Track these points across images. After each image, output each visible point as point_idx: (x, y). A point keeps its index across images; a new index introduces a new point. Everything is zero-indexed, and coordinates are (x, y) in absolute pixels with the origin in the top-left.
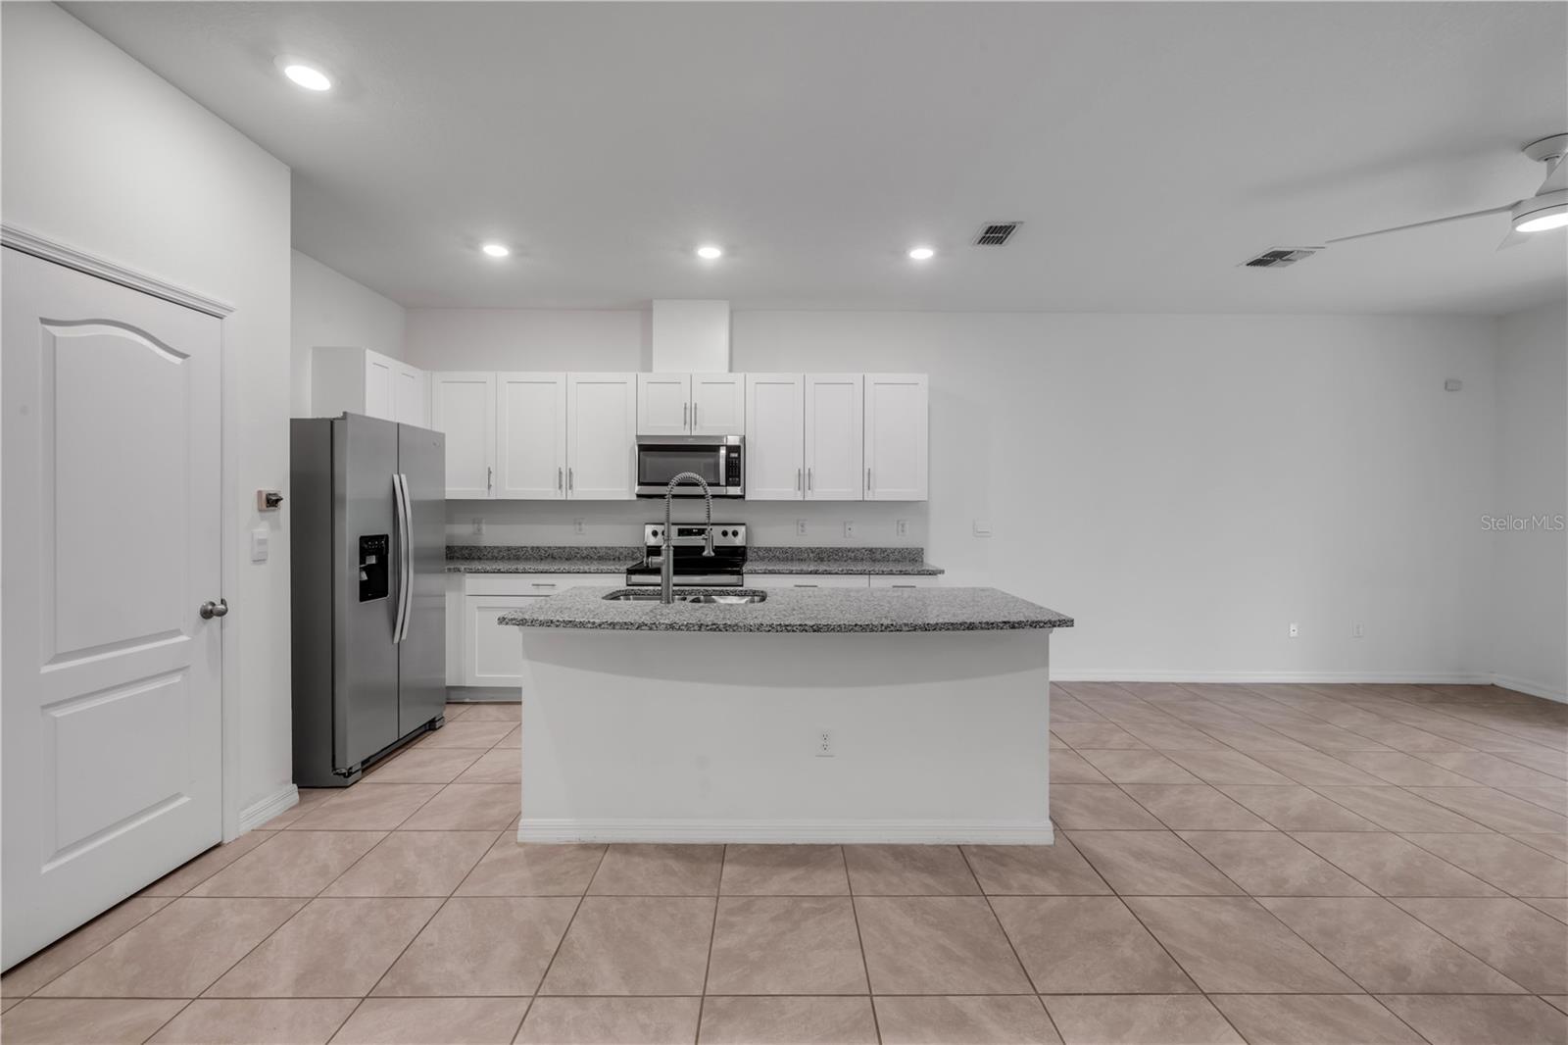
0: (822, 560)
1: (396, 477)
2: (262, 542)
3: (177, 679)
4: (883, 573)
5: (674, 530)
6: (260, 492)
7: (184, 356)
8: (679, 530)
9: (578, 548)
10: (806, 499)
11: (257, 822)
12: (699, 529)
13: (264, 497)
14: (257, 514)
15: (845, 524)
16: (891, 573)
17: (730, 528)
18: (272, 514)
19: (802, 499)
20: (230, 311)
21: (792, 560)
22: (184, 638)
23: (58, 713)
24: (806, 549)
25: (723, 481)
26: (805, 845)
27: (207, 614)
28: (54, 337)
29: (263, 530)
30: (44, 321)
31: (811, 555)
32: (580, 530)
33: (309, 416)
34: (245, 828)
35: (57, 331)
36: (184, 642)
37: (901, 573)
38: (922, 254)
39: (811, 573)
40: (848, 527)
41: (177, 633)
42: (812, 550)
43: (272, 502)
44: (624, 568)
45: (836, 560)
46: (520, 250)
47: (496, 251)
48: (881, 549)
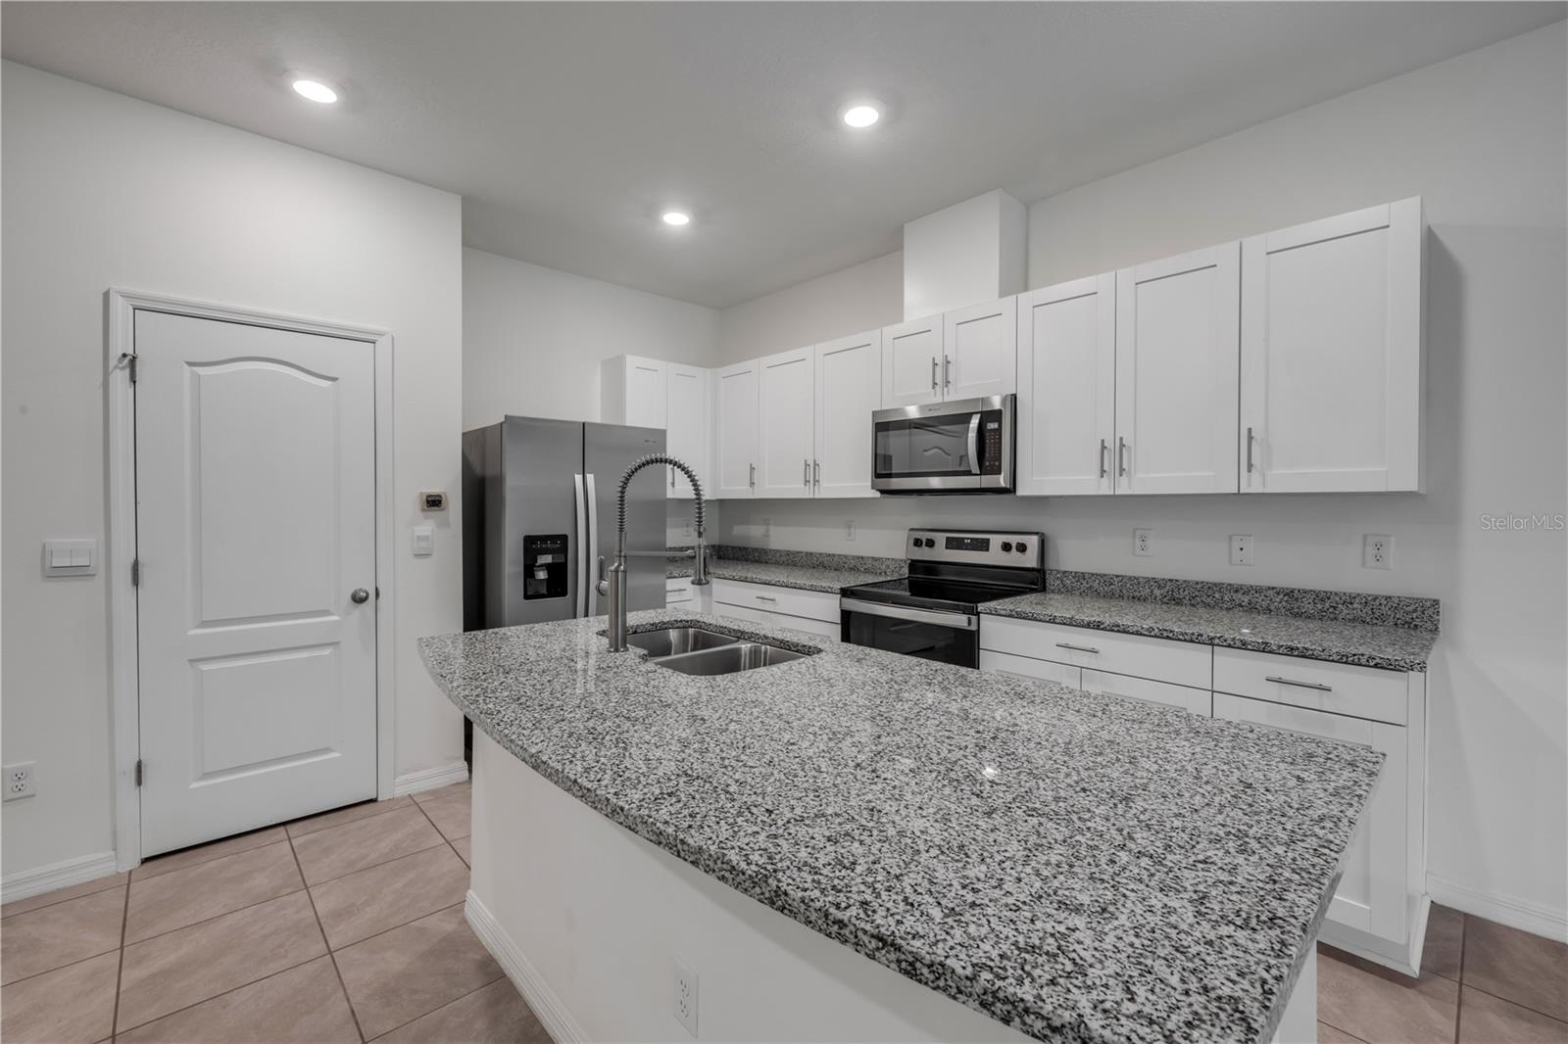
0: (1178, 602)
1: (578, 478)
2: (423, 538)
3: (327, 652)
5: (941, 539)
6: (421, 494)
7: (334, 379)
8: (947, 538)
9: (846, 557)
10: (1118, 492)
12: (971, 539)
13: (425, 498)
14: (419, 514)
15: (1230, 538)
17: (1014, 540)
18: (435, 513)
19: (1111, 493)
20: (381, 334)
21: (1121, 597)
22: (335, 618)
23: (206, 667)
24: (1148, 580)
25: (974, 467)
27: (358, 599)
28: (199, 376)
29: (425, 527)
30: (190, 364)
31: (1157, 592)
32: (850, 535)
34: (400, 791)
35: (199, 371)
36: (336, 621)
39: (1088, 625)
40: (1238, 546)
41: (326, 613)
42: (1159, 583)
43: (434, 502)
44: (835, 586)
45: (1207, 605)
46: (702, 215)
47: (676, 219)
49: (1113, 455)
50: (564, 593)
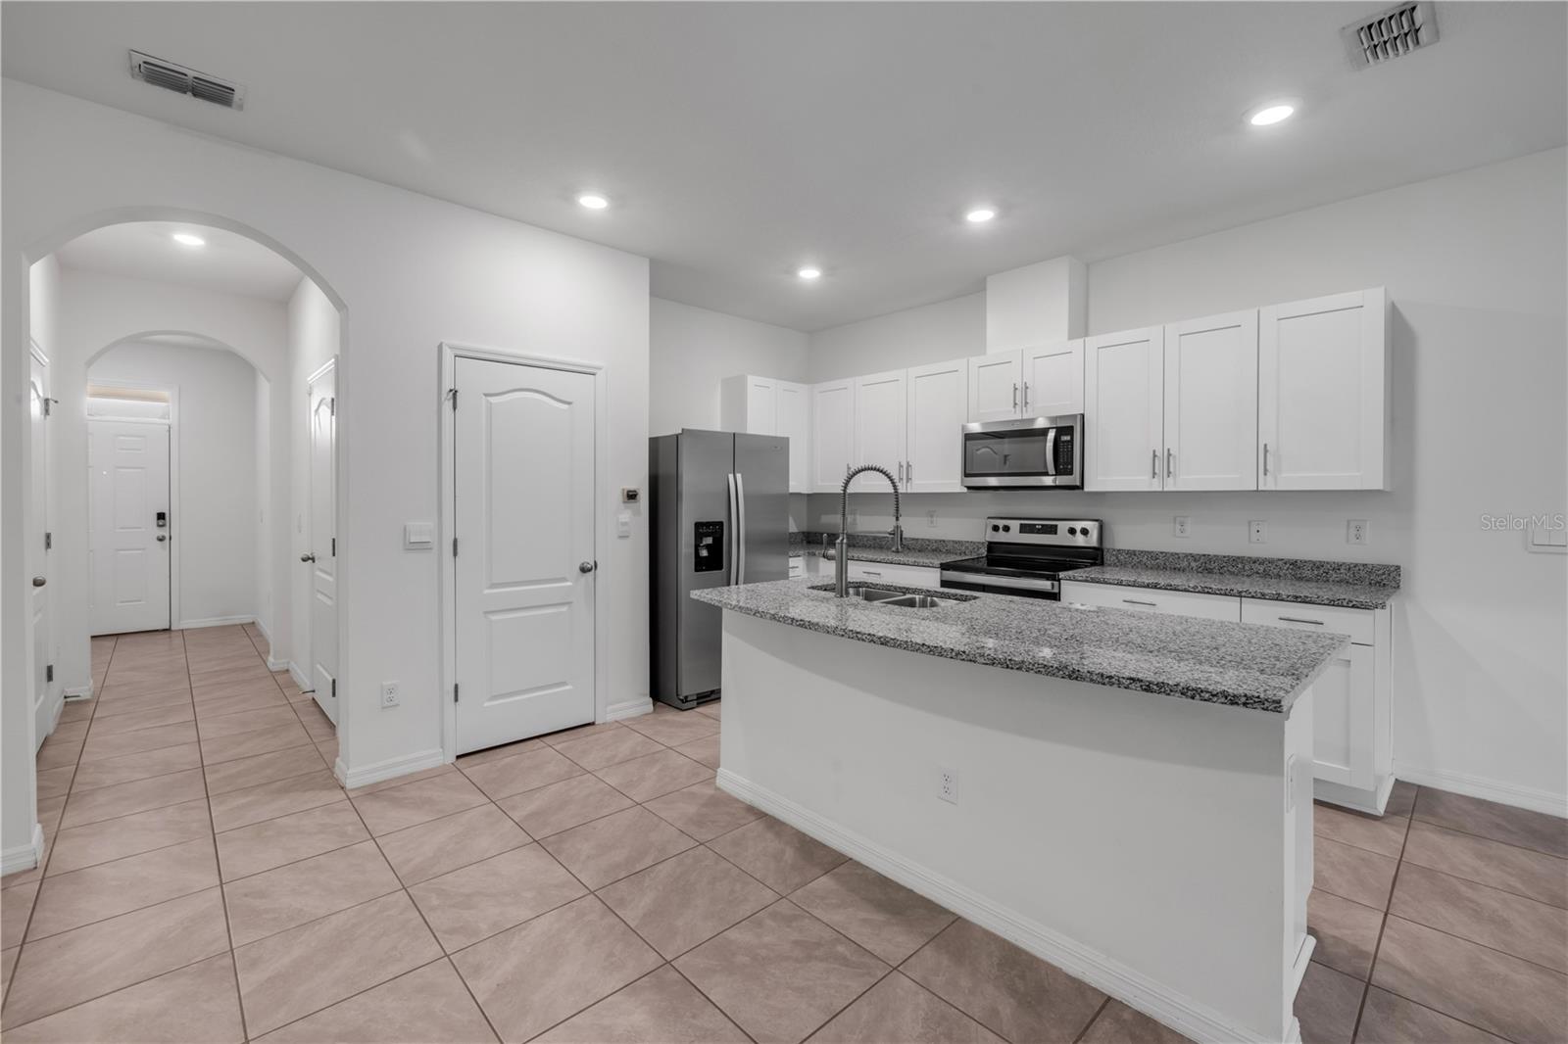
0: (1210, 571)
1: (731, 476)
2: (624, 524)
3: (564, 609)
4: (1263, 596)
5: (1015, 525)
6: (623, 490)
7: (569, 403)
8: (1021, 525)
9: (929, 540)
10: (1165, 489)
11: (618, 716)
12: (1043, 525)
13: (625, 493)
14: (622, 505)
15: (1250, 523)
16: (1278, 598)
17: (1078, 525)
18: (632, 504)
19: (1160, 489)
20: (600, 369)
21: (1165, 568)
22: (569, 584)
23: (494, 618)
24: (1186, 555)
25: (1051, 468)
26: (922, 897)
27: (584, 570)
28: (491, 404)
29: (626, 515)
30: (486, 395)
31: (1193, 564)
32: (932, 522)
33: (719, 429)
34: (610, 718)
35: (491, 399)
36: (569, 586)
37: (1296, 599)
38: (1272, 115)
39: (1147, 586)
40: (1254, 528)
41: (564, 580)
42: (1195, 557)
43: (632, 496)
44: (937, 562)
45: (1232, 573)
46: (829, 270)
47: (809, 274)
48: (1314, 563)
49: (1162, 461)
50: (720, 567)
